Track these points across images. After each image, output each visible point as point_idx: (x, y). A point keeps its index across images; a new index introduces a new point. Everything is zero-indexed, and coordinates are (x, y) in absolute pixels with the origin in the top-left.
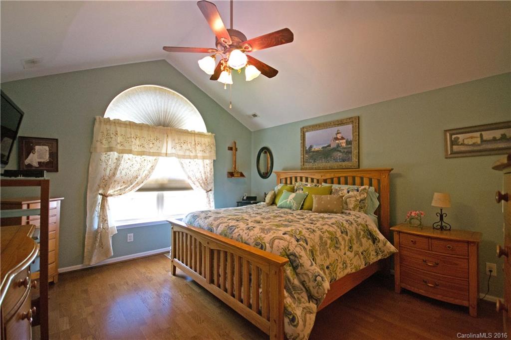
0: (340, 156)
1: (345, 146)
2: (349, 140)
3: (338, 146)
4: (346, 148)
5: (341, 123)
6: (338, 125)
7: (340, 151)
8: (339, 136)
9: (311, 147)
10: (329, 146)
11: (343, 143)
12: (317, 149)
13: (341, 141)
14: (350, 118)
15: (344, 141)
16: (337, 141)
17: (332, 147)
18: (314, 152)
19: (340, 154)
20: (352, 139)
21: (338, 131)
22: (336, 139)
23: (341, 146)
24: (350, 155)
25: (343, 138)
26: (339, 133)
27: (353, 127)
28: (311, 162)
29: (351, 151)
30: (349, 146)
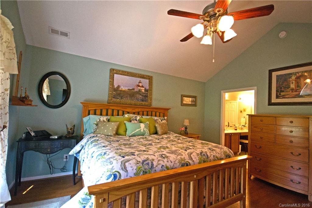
0: (140, 98)
1: (144, 92)
2: (147, 89)
3: (140, 90)
4: (145, 93)
5: (143, 77)
6: (141, 77)
7: (140, 94)
8: (140, 84)
9: (119, 87)
10: (134, 89)
11: (143, 90)
12: (123, 89)
13: (142, 88)
14: (148, 76)
15: (144, 88)
16: (139, 88)
17: (135, 90)
18: (121, 91)
19: (140, 96)
20: (148, 89)
21: (140, 81)
22: (139, 86)
23: (142, 91)
24: (147, 98)
25: (142, 87)
26: (141, 83)
27: (149, 82)
28: (118, 98)
29: (148, 95)
30: (146, 92)
